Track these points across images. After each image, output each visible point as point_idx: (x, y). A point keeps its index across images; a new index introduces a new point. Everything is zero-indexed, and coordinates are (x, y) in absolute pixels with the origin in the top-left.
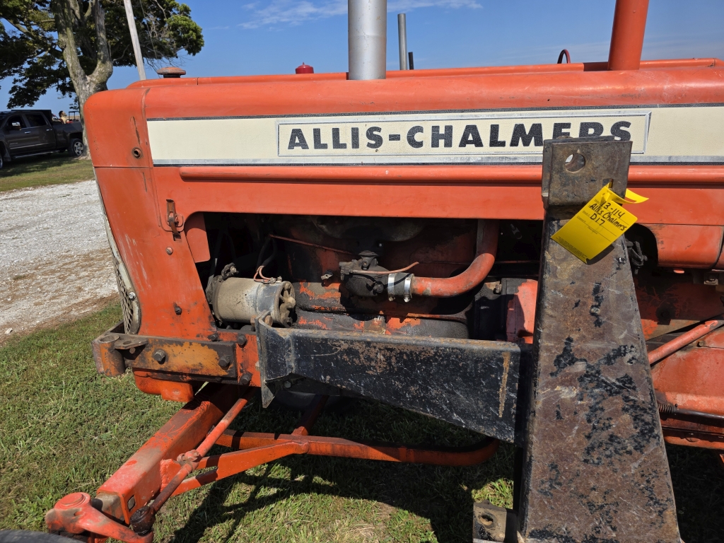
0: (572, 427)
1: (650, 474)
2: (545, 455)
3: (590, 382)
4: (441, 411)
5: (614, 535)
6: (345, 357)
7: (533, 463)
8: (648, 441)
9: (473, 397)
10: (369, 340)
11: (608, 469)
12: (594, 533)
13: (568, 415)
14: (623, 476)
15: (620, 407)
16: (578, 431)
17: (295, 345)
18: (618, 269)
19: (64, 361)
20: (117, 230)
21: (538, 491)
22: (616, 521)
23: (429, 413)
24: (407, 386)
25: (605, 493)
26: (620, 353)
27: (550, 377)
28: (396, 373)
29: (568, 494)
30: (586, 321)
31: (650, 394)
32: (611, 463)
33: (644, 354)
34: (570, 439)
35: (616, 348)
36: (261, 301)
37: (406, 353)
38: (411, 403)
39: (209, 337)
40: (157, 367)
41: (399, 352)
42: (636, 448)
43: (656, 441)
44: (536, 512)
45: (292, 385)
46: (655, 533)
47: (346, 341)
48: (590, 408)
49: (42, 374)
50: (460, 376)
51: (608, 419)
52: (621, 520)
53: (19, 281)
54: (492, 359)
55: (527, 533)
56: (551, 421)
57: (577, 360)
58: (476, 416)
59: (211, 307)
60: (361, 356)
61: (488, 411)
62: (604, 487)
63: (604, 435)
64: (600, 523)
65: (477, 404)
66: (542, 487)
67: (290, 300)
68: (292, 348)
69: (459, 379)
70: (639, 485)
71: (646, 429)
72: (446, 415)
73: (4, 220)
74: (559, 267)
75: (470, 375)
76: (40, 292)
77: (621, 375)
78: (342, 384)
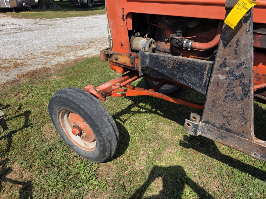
0: (221, 89)
1: (244, 109)
2: (211, 97)
3: (230, 74)
4: (186, 82)
5: (229, 127)
6: (162, 62)
7: (207, 99)
8: (246, 97)
9: (196, 78)
10: (169, 57)
11: (231, 105)
12: (223, 125)
13: (221, 85)
14: (235, 108)
15: (238, 84)
16: (223, 91)
17: (149, 57)
18: (246, 34)
19: (98, 66)
20: (109, 17)
21: (207, 108)
22: (230, 123)
23: (182, 82)
24: (178, 73)
25: (229, 113)
26: (242, 65)
27: (217, 71)
28: (175, 69)
29: (217, 111)
30: (232, 52)
31: (249, 81)
32: (232, 103)
33: (250, 66)
34: (220, 93)
35: (241, 63)
36: (144, 44)
37: (179, 62)
38: (178, 79)
39: (129, 54)
40: (115, 61)
41: (177, 61)
42: (241, 99)
43: (248, 98)
44: (206, 115)
45: (149, 72)
46: (243, 129)
47: (163, 57)
48: (229, 83)
49: (93, 68)
50: (193, 71)
51: (233, 88)
52: (232, 122)
53: (91, 43)
54: (203, 66)
55: (202, 121)
56: (215, 86)
57: (227, 66)
58: (196, 84)
59: (130, 45)
60: (166, 62)
61: (200, 83)
62: (228, 111)
63: (231, 93)
64: (225, 122)
65: (197, 80)
66: (209, 107)
67: (153, 46)
68: (148, 58)
69: (193, 72)
70: (240, 112)
71: (246, 93)
72: (187, 83)
73: (89, 24)
74: (226, 32)
75: (196, 71)
76: (96, 47)
77: (241, 73)
78: (160, 71)
